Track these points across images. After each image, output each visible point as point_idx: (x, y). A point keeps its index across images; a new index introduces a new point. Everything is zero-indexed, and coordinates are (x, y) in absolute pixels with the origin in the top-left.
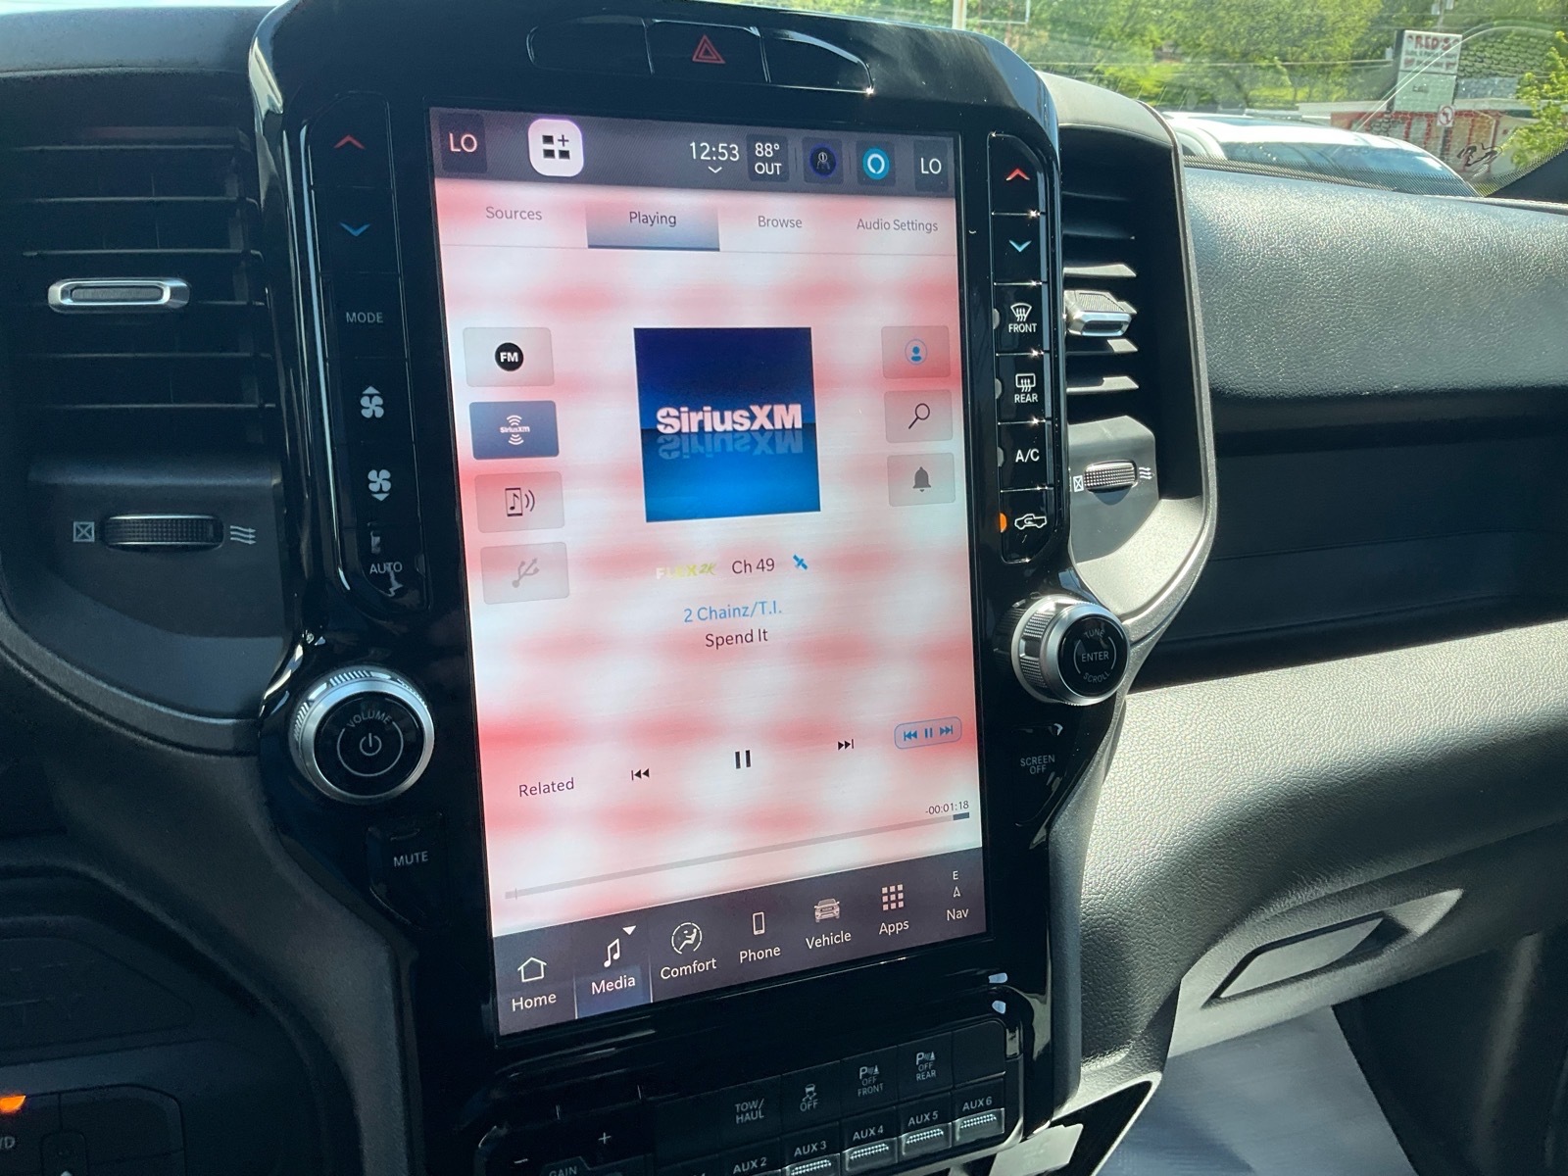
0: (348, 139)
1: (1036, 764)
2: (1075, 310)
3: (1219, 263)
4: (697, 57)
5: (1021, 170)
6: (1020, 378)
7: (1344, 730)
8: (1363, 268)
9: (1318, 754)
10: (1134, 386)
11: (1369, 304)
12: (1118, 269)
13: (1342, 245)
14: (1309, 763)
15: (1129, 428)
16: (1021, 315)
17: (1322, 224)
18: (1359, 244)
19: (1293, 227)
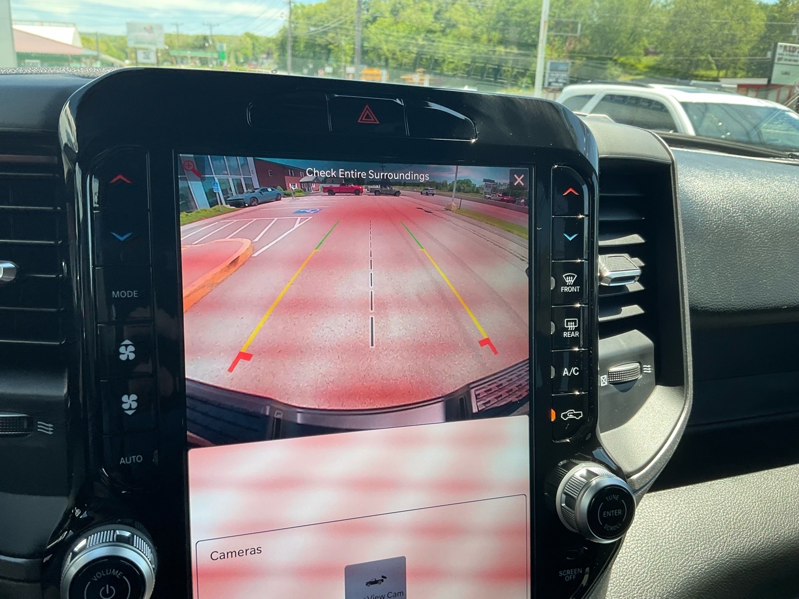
0: (120, 177)
1: (569, 574)
2: (605, 271)
3: (695, 227)
4: (361, 120)
5: (573, 189)
6: (567, 321)
7: (766, 524)
8: (785, 228)
9: (750, 542)
10: (641, 311)
11: (788, 251)
12: (633, 238)
13: (772, 213)
14: (744, 549)
15: (637, 339)
16: (570, 281)
17: (759, 199)
18: (782, 213)
19: (741, 202)
